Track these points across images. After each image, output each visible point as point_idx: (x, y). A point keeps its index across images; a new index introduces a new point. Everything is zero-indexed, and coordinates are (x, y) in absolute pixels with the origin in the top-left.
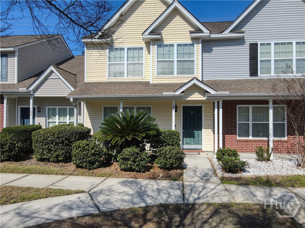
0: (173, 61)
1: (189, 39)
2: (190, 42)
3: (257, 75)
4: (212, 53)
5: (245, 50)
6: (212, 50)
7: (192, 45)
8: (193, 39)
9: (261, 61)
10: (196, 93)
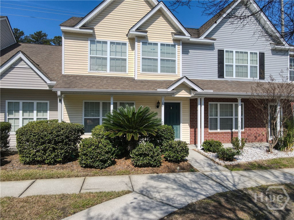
0: (157, 60)
1: (171, 40)
2: (172, 43)
3: (223, 77)
4: (189, 55)
5: (214, 54)
6: (189, 52)
7: (174, 46)
8: (175, 40)
9: (226, 65)
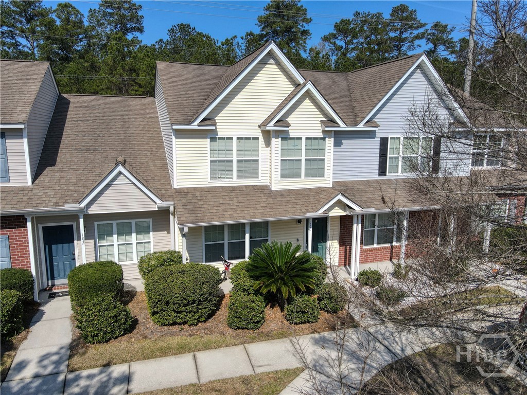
0: (300, 160)
1: (320, 131)
2: (321, 135)
3: (385, 175)
4: (342, 147)
5: (375, 144)
6: (342, 143)
7: (324, 139)
8: (324, 132)
9: (390, 158)
10: (337, 208)
